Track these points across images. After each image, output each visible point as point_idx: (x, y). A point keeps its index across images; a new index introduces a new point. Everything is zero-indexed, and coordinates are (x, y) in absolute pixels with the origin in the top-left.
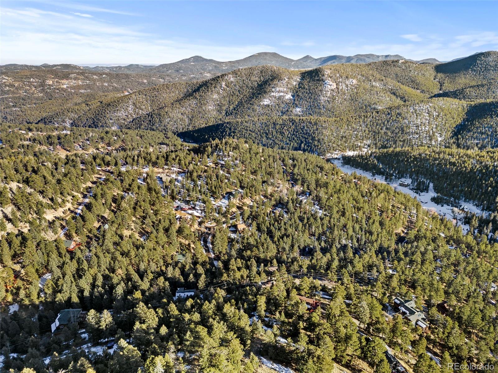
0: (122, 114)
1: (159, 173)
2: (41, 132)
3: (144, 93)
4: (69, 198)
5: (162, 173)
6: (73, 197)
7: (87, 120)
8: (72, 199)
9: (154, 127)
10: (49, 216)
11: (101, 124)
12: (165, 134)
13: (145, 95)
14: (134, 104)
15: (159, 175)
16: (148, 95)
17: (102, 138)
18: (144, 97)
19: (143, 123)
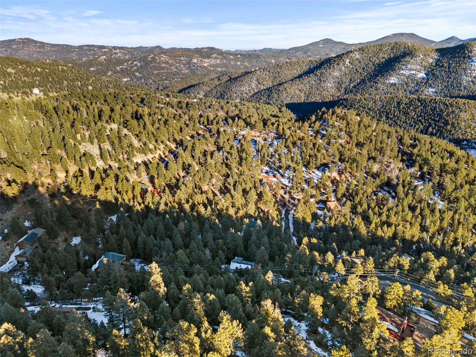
0: (245, 89)
1: (255, 136)
2: (176, 98)
3: (268, 70)
5: (258, 137)
6: (166, 146)
7: (217, 92)
8: (164, 148)
9: (271, 102)
11: (226, 97)
12: (279, 108)
13: (269, 71)
14: (258, 80)
15: (255, 138)
16: (271, 71)
17: (222, 108)
18: (268, 73)
19: (262, 97)
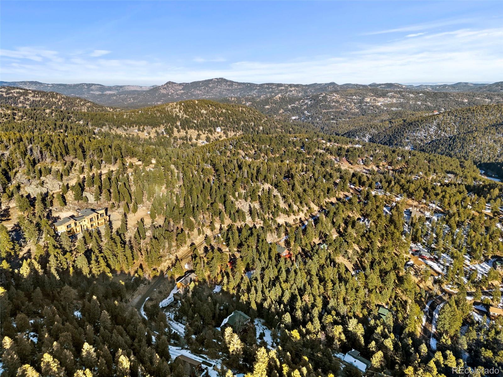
0: (421, 134)
1: (411, 206)
2: (338, 143)
3: (455, 114)
4: (305, 208)
5: (415, 206)
6: (309, 208)
7: (385, 137)
8: (307, 210)
9: (452, 153)
10: (281, 220)
11: (396, 142)
12: (461, 162)
13: (456, 116)
14: (438, 125)
15: (411, 208)
16: (458, 116)
17: (386, 157)
18: (453, 118)
19: (440, 146)
